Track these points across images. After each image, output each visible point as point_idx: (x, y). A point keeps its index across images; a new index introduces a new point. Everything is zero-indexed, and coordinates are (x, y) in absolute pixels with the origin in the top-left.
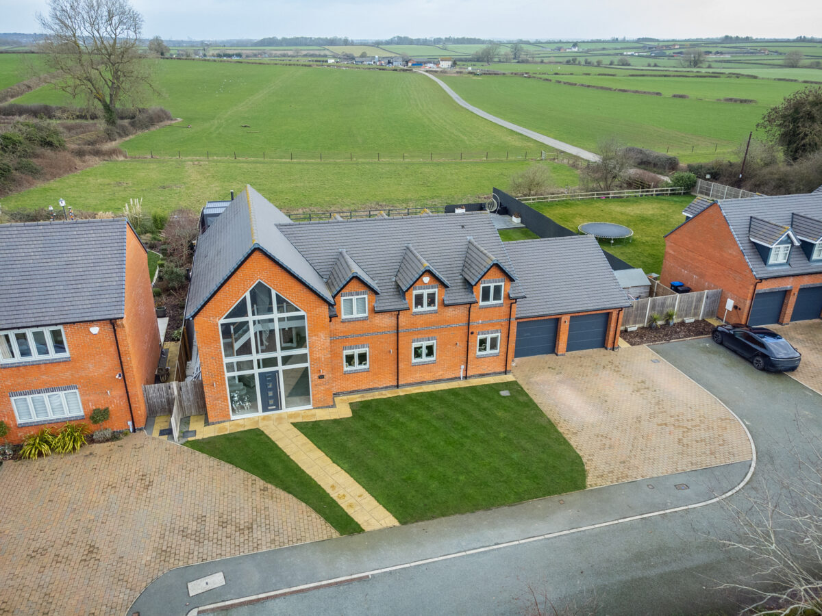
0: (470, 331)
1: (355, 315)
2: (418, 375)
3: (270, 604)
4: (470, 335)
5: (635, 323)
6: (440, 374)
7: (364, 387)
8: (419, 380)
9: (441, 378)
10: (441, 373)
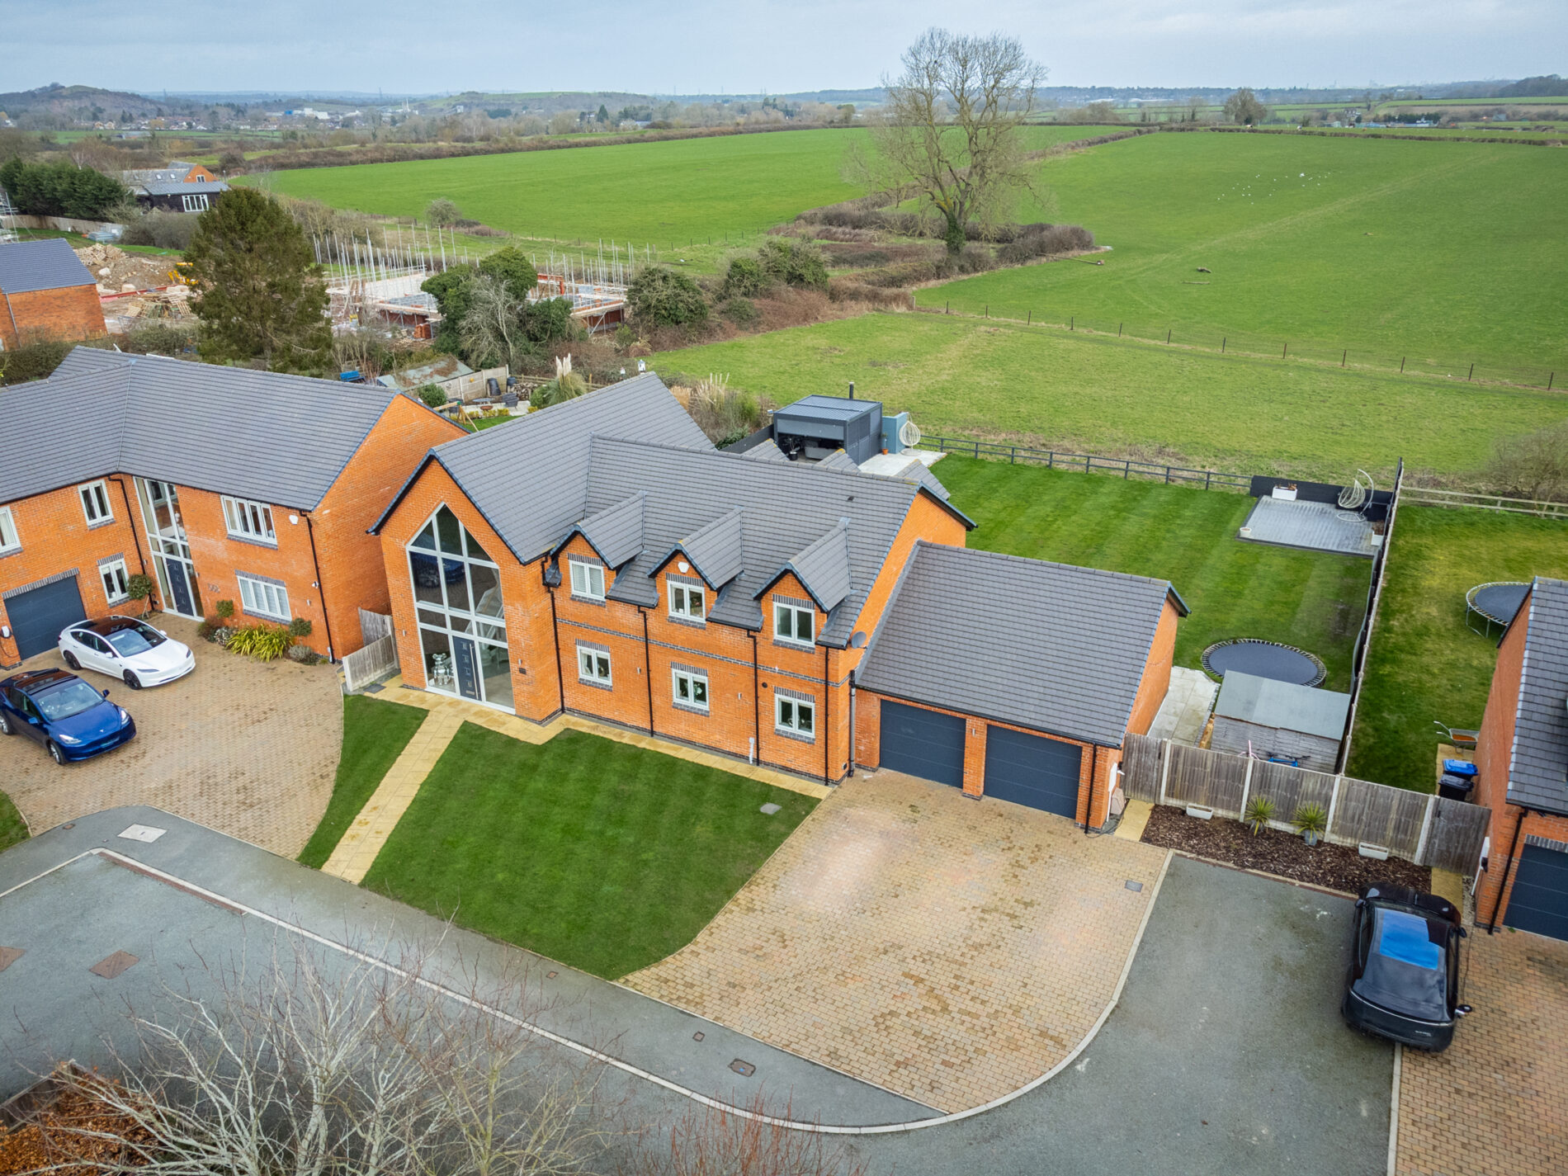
0: (761, 680)
1: (588, 594)
2: (682, 726)
3: (146, 881)
4: (760, 688)
5: (1213, 802)
6: (716, 739)
7: (606, 715)
8: (683, 735)
9: (718, 745)
10: (718, 737)
